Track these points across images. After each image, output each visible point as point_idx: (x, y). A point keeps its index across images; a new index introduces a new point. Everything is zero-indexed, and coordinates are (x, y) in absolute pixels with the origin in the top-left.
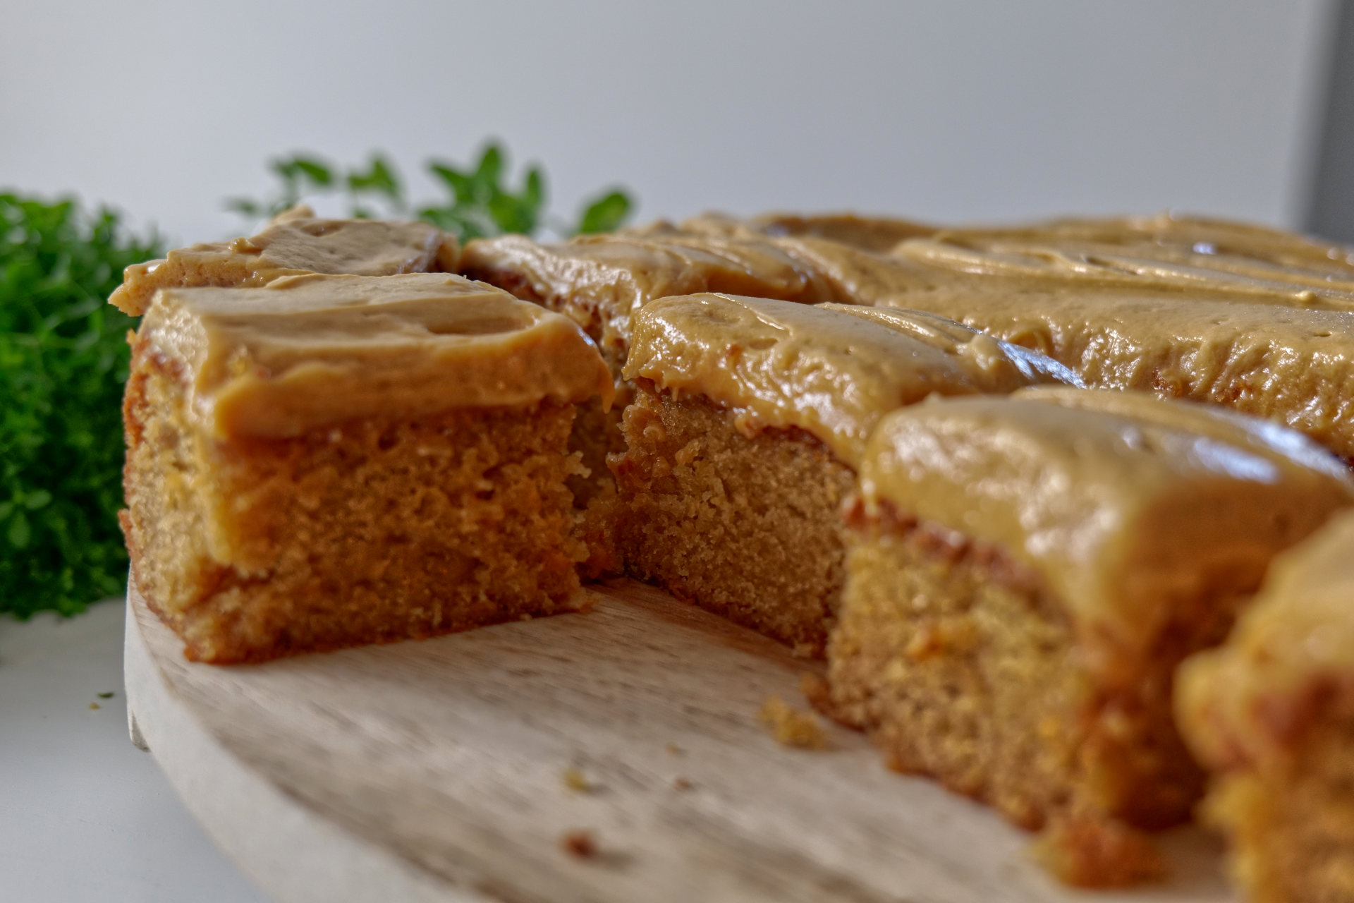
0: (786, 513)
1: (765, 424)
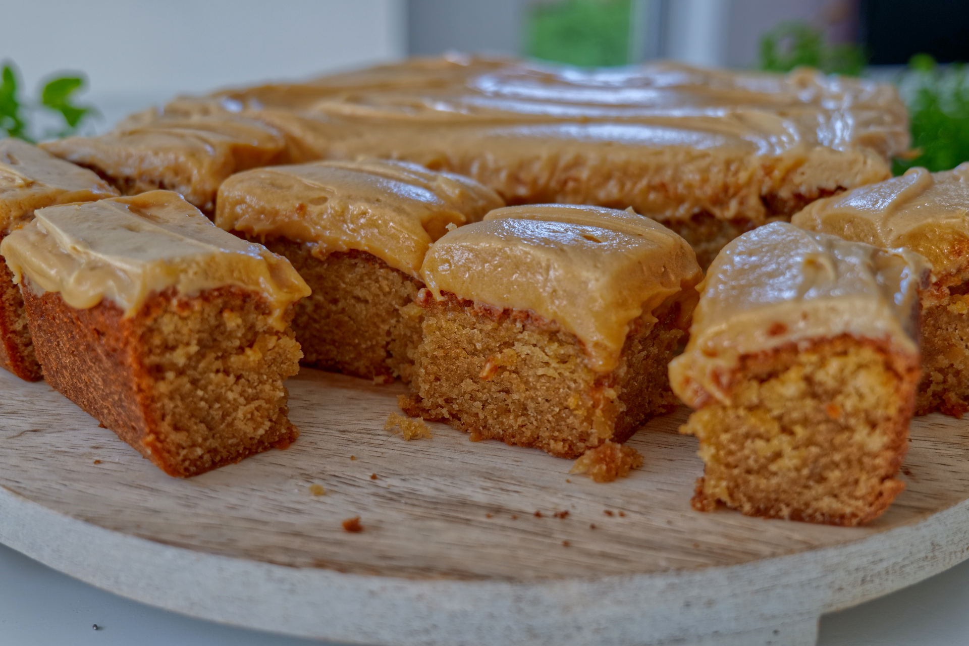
0: (353, 301)
1: (333, 251)
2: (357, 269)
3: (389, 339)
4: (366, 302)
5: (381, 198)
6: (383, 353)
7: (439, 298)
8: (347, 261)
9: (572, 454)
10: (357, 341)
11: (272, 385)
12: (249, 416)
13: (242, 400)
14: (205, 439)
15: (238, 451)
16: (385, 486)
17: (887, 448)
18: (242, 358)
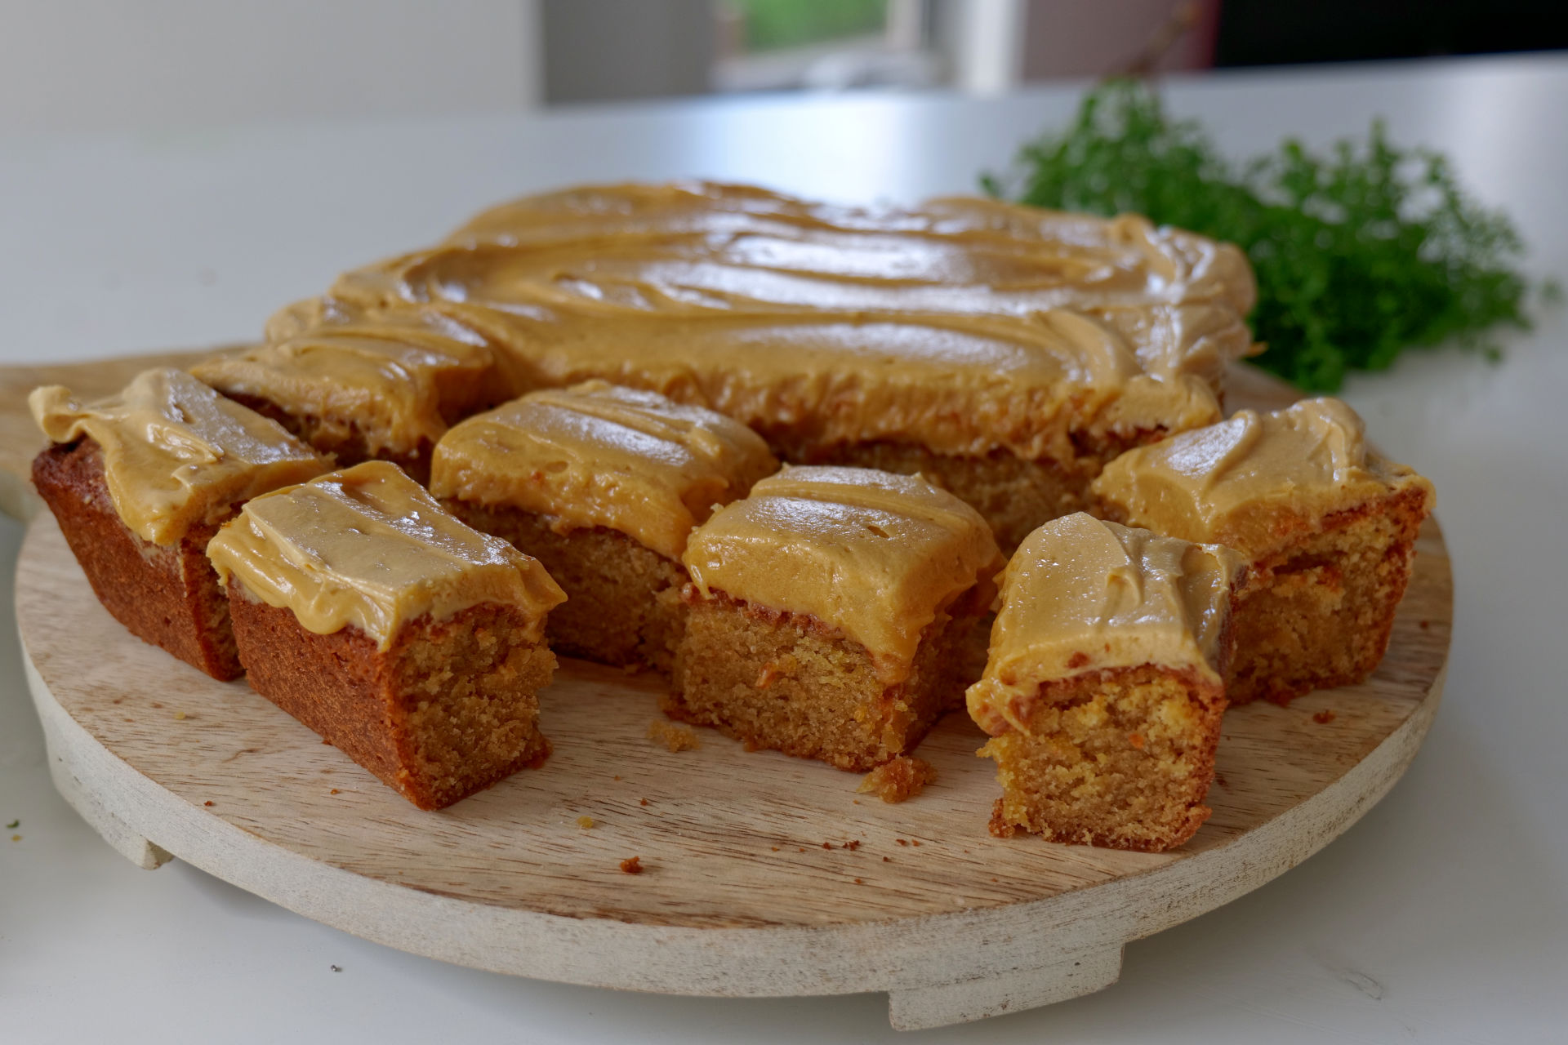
0: (599, 581)
1: (577, 527)
2: (604, 547)
3: (641, 624)
4: (615, 582)
5: (633, 467)
6: (635, 639)
7: (707, 596)
8: (592, 538)
9: (859, 768)
10: (604, 625)
11: (526, 702)
12: (503, 739)
13: (496, 722)
14: (457, 767)
15: (491, 776)
16: (659, 814)
17: (1192, 775)
18: (495, 677)
